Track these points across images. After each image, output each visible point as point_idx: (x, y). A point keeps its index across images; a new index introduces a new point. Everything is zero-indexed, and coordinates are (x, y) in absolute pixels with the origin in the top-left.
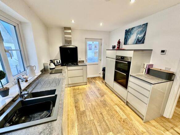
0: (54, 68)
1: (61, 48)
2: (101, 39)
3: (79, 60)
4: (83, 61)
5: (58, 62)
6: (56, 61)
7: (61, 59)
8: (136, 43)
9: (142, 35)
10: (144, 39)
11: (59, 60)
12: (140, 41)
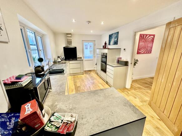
0: (60, 62)
1: (64, 48)
2: (95, 41)
3: (78, 57)
4: (81, 58)
5: (63, 58)
6: (61, 57)
7: (65, 56)
8: (114, 44)
9: (116, 39)
10: (117, 42)
11: (63, 56)
12: (116, 43)
